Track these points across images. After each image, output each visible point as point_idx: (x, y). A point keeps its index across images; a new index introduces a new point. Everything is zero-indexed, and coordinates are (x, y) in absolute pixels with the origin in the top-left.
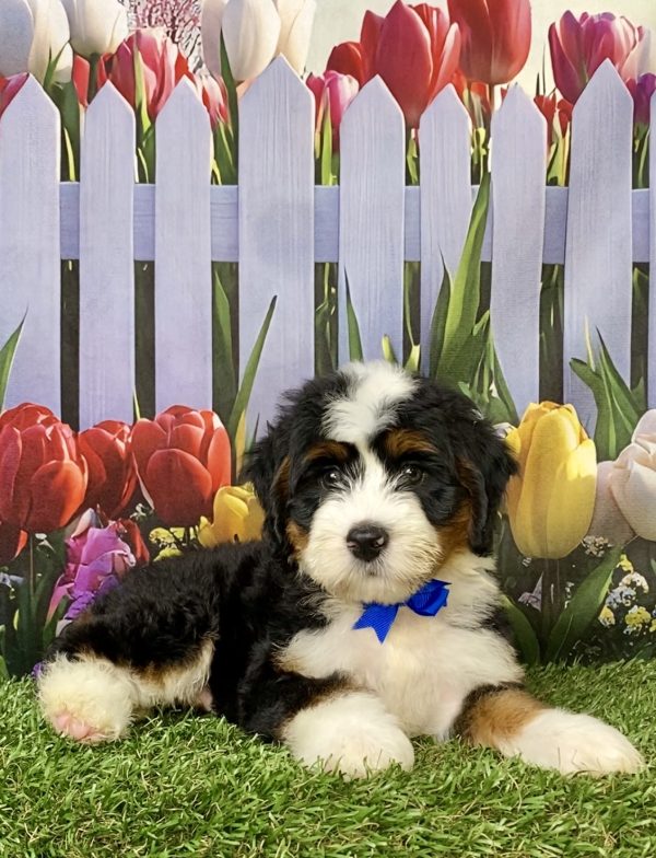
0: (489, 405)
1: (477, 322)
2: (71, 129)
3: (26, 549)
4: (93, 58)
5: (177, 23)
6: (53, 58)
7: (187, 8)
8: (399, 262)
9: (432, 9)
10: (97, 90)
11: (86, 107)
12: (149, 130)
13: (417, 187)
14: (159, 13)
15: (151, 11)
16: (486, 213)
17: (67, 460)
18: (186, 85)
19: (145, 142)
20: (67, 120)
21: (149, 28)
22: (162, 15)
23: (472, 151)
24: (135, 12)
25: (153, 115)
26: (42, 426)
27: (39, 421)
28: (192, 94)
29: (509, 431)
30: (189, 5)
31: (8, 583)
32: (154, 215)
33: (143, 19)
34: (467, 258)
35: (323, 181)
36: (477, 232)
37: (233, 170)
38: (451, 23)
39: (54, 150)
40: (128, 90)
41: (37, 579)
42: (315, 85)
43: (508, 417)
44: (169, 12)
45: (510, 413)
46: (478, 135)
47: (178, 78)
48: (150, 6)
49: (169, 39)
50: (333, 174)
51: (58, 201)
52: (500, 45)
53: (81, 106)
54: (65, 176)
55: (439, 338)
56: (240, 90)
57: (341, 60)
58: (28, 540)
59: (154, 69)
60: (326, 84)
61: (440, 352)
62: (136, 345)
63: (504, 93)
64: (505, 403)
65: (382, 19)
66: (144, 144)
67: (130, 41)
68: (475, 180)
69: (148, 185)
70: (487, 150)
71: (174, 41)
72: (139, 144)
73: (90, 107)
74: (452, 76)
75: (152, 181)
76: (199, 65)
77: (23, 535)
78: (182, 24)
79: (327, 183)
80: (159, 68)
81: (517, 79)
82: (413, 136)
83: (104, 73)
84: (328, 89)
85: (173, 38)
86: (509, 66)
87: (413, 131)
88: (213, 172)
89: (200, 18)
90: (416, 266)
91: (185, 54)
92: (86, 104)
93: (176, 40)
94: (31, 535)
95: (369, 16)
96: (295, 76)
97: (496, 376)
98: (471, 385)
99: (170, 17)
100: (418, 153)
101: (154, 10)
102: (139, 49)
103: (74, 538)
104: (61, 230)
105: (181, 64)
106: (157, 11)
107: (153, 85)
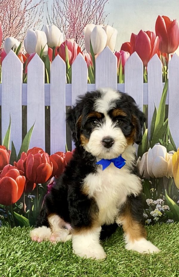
0: (168, 145)
1: (164, 121)
2: (48, 68)
3: (36, 188)
4: (54, 48)
5: (77, 37)
6: (43, 48)
7: (81, 33)
8: (142, 105)
9: (151, 32)
10: (55, 57)
11: (52, 62)
12: (70, 68)
13: (147, 83)
14: (72, 35)
15: (70, 34)
16: (167, 91)
17: (47, 163)
18: (80, 55)
19: (69, 71)
20: (46, 66)
21: (69, 39)
22: (73, 35)
23: (163, 73)
24: (66, 35)
25: (71, 64)
26: (40, 154)
27: (39, 152)
28: (82, 58)
29: (174, 153)
30: (81, 32)
31: (31, 198)
32: (71, 93)
33: (68, 37)
34: (162, 104)
35: (120, 82)
36: (164, 96)
37: (94, 79)
38: (156, 36)
39: (43, 74)
40: (64, 57)
41: (39, 196)
42: (117, 55)
43: (174, 149)
44: (75, 35)
45: (174, 148)
46: (164, 68)
47: (78, 53)
48: (70, 33)
49: (75, 42)
50: (123, 80)
51: (44, 89)
52: (171, 42)
53: (50, 62)
54: (46, 82)
55: (153, 127)
56: (96, 56)
57: (125, 47)
58: (36, 186)
59: (71, 51)
60: (121, 54)
61: (153, 131)
62: (66, 130)
63: (172, 56)
64: (173, 145)
65: (136, 35)
66: (68, 72)
67: (64, 43)
68: (164, 81)
69: (69, 84)
70: (167, 73)
71: (77, 43)
72: (67, 72)
73: (53, 62)
74: (157, 51)
75: (71, 83)
76: (84, 49)
77: (35, 184)
78: (79, 38)
79: (121, 83)
80: (72, 51)
81: (175, 52)
82: (146, 69)
83: (57, 52)
84: (121, 56)
85: (76, 42)
86: (173, 48)
87: (146, 67)
88: (88, 80)
89: (84, 36)
90: (147, 106)
91: (80, 46)
92: (52, 61)
93: (77, 42)
94: (37, 184)
95: (133, 34)
96: (111, 52)
97: (170, 137)
98: (163, 140)
99: (76, 36)
100: (147, 74)
101: (71, 34)
102: (67, 45)
103: (49, 185)
104: (45, 97)
105: (79, 49)
106: (72, 34)
107: (71, 55)
